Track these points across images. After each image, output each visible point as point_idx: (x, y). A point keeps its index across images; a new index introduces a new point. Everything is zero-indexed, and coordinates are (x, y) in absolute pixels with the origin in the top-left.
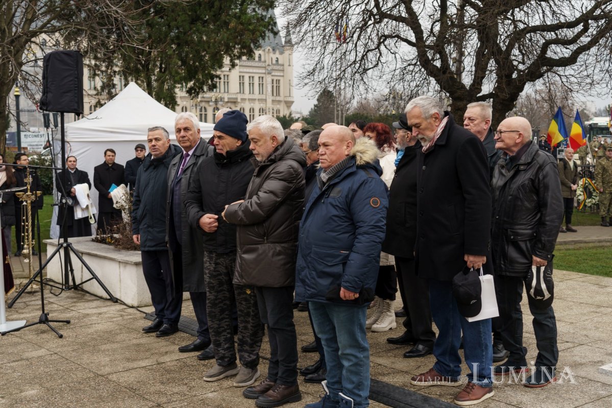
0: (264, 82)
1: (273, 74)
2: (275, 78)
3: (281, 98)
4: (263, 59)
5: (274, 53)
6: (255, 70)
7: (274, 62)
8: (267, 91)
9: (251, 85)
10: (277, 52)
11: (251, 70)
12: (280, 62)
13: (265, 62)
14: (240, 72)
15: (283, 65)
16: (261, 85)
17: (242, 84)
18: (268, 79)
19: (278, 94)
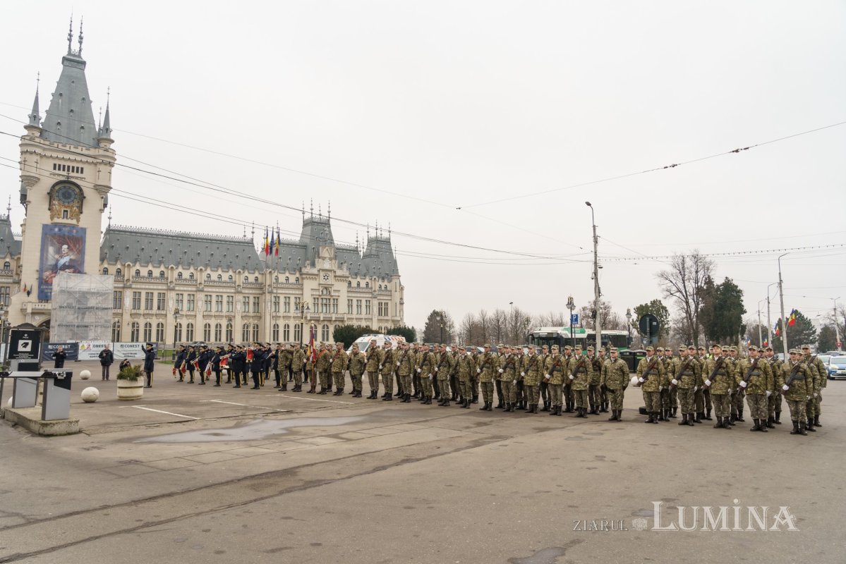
0: (371, 305)
1: (379, 298)
2: (383, 302)
3: (389, 318)
4: (370, 286)
5: (383, 282)
6: (362, 295)
7: (383, 288)
8: (373, 311)
9: (359, 306)
10: (386, 281)
11: (359, 295)
12: (388, 289)
13: (372, 288)
14: (348, 297)
15: (391, 291)
16: (368, 307)
17: (350, 306)
18: (375, 303)
19: (386, 314)
